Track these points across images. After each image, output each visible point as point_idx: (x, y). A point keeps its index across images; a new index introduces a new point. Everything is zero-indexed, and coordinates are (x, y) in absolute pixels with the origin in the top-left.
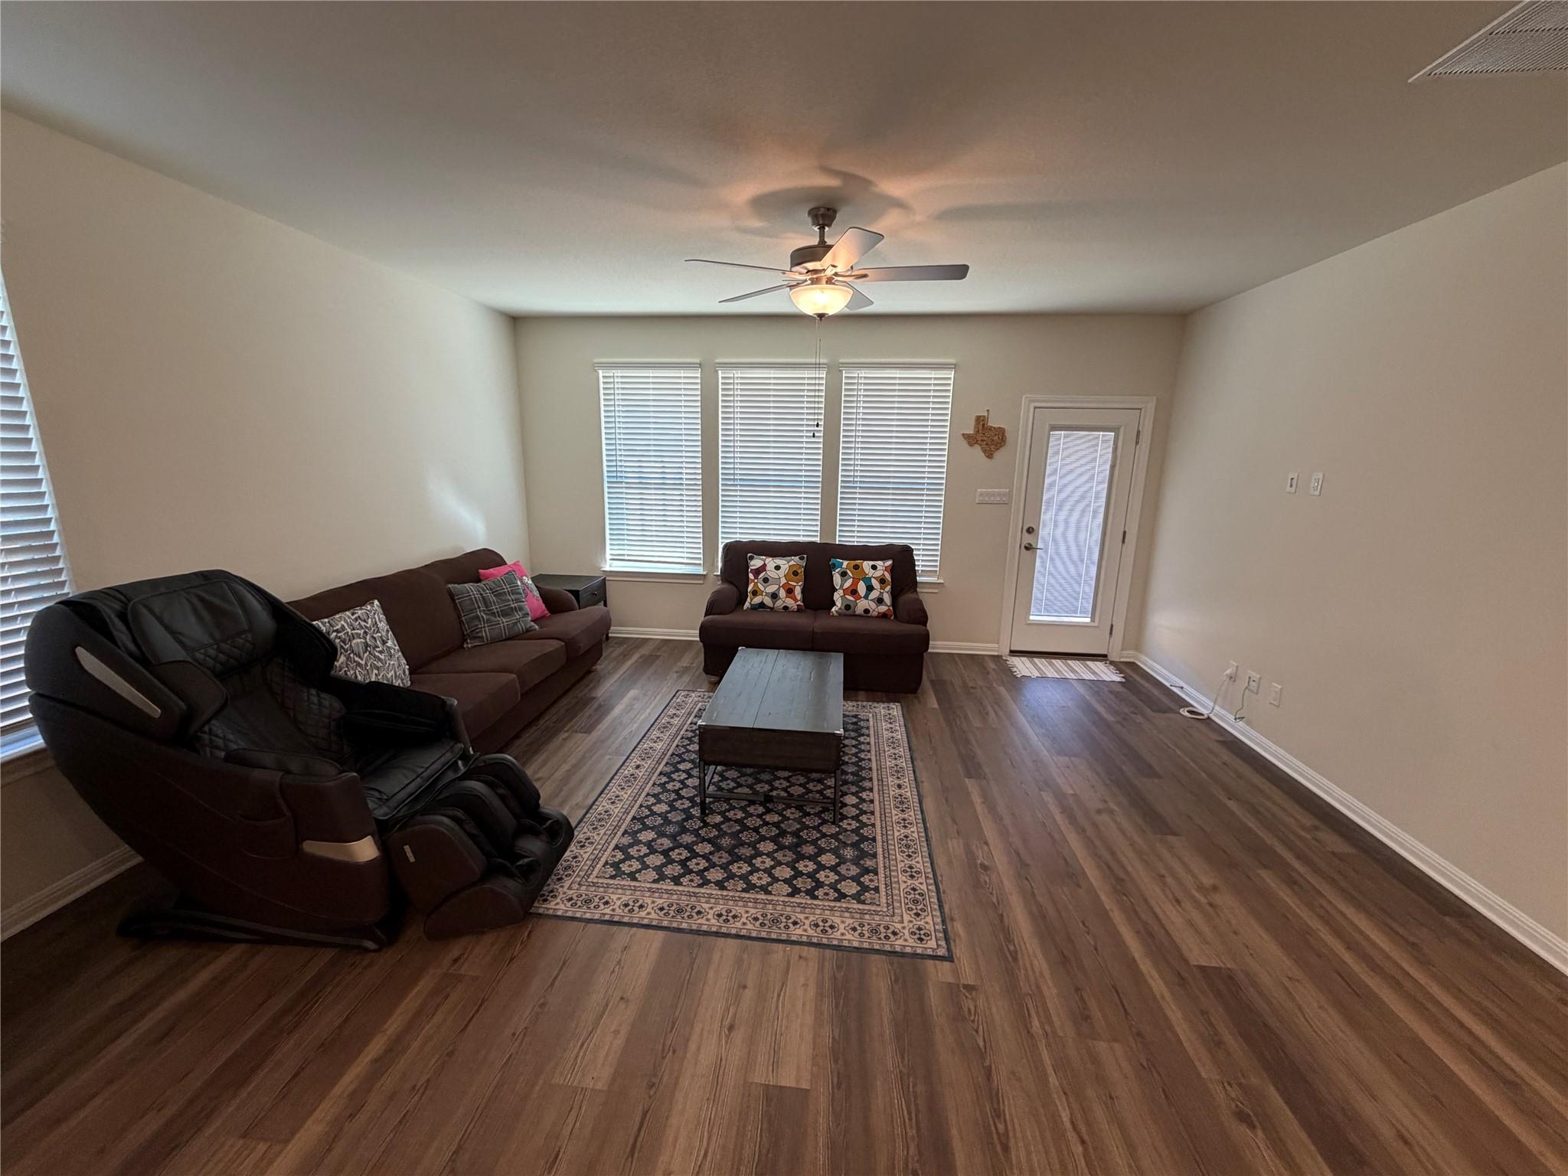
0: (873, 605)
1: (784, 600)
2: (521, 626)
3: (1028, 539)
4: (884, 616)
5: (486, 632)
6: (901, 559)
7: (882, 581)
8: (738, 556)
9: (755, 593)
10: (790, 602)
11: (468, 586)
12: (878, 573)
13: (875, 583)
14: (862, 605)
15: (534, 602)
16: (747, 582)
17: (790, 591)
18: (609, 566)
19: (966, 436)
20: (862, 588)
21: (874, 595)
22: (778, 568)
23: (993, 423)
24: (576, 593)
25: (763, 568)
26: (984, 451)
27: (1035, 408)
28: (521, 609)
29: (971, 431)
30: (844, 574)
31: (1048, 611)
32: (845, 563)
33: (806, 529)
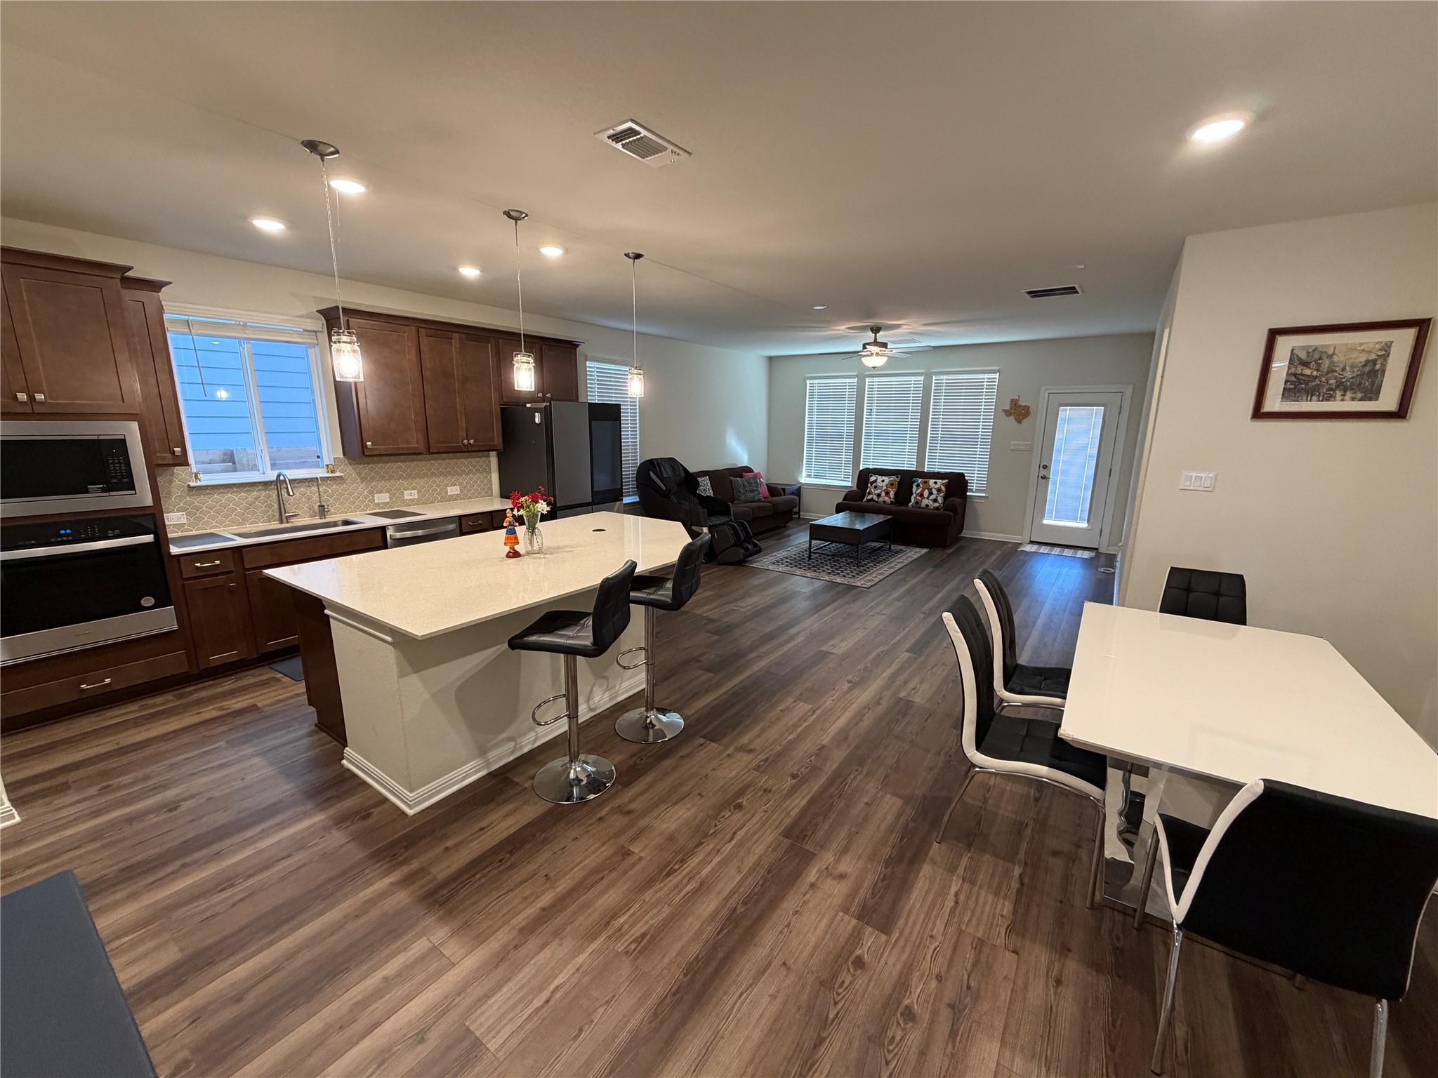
0: (931, 503)
1: (884, 498)
2: (757, 498)
3: (1043, 472)
4: (937, 508)
5: (743, 498)
6: (956, 484)
7: (939, 490)
8: (864, 477)
9: (869, 494)
10: (886, 499)
11: (738, 479)
12: (937, 486)
13: (934, 491)
14: (925, 502)
15: (764, 490)
16: (867, 487)
17: (887, 493)
18: (804, 479)
19: (1005, 411)
20: (926, 493)
21: (933, 497)
22: (883, 481)
23: (1022, 403)
24: (784, 490)
25: (876, 481)
26: (1016, 419)
27: (1049, 393)
28: (757, 490)
29: (1008, 408)
30: (918, 486)
31: (1057, 518)
32: (920, 480)
33: (908, 463)
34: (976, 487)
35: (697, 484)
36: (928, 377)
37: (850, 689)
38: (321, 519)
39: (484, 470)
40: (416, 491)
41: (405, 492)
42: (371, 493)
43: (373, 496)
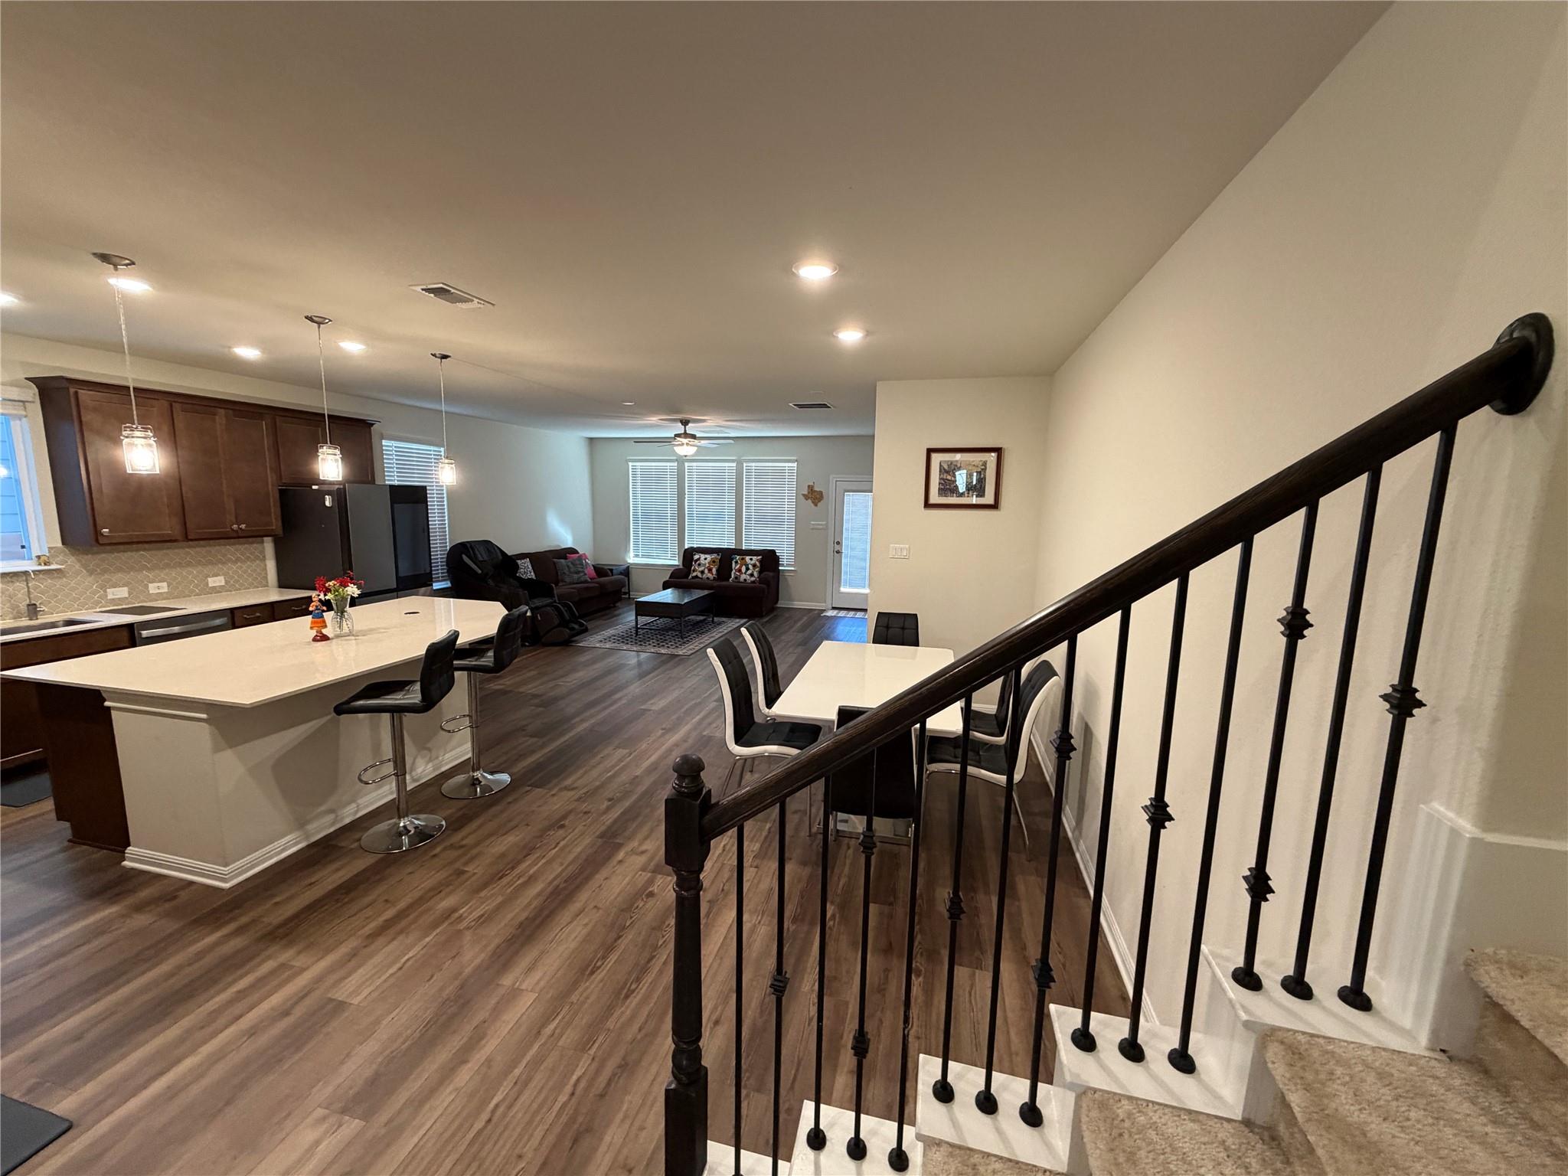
0: (748, 577)
1: (707, 574)
2: (582, 579)
3: (837, 548)
4: (753, 582)
5: (568, 580)
6: (769, 559)
7: (754, 566)
8: (689, 555)
9: (694, 571)
10: (710, 575)
11: (562, 560)
12: (753, 562)
13: (750, 566)
14: (743, 577)
15: (591, 571)
16: (692, 566)
17: (710, 570)
18: (631, 559)
19: (804, 495)
20: (744, 569)
21: (749, 572)
22: (706, 559)
23: (816, 489)
24: (611, 570)
25: (699, 559)
26: (813, 502)
27: (836, 481)
28: (583, 572)
29: (806, 493)
30: (736, 562)
31: (851, 586)
32: (738, 557)
33: (728, 542)
34: (787, 563)
35: (517, 567)
36: (740, 463)
37: (663, 735)
38: (31, 620)
39: (257, 558)
40: (165, 584)
41: (150, 585)
42: (104, 588)
43: (105, 591)
